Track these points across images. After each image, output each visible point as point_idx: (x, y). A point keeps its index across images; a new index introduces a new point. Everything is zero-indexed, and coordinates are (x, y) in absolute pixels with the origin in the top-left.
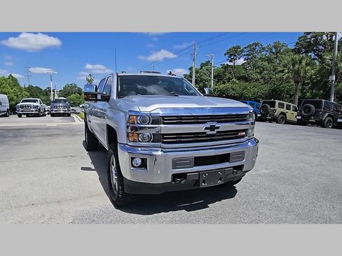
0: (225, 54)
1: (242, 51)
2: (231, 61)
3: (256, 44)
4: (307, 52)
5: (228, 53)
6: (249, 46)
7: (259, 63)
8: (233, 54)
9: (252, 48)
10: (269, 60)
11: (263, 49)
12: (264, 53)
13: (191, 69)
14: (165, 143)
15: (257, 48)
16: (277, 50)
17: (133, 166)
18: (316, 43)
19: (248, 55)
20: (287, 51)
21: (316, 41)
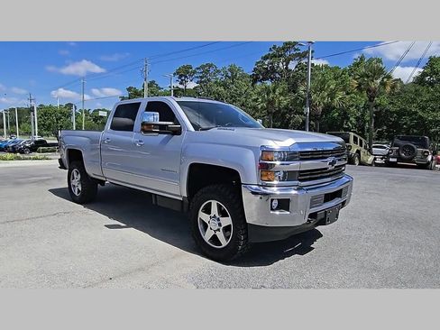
0: (174, 74)
1: (194, 72)
2: (181, 83)
3: (210, 66)
4: (264, 79)
5: (178, 73)
6: (203, 67)
7: (214, 89)
8: (183, 74)
9: (206, 69)
10: (225, 85)
11: (218, 71)
12: (219, 76)
13: (129, 89)
14: (300, 180)
15: (211, 70)
16: (233, 75)
17: (272, 209)
18: (273, 70)
19: (201, 77)
20: (243, 76)
21: (272, 68)
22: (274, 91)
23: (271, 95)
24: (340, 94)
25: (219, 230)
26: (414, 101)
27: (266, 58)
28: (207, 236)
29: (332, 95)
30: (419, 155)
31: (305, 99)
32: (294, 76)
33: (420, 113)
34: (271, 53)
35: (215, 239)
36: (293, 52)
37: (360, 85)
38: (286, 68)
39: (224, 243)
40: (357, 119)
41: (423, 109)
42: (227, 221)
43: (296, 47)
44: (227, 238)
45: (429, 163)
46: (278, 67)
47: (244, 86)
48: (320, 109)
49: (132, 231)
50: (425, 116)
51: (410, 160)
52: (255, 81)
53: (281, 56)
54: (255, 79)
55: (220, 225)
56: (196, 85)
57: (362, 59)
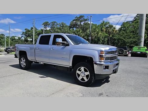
0: (42, 24)
1: (49, 24)
2: (45, 28)
3: (55, 22)
4: (73, 27)
5: (44, 24)
6: (52, 22)
7: (56, 30)
8: (46, 24)
9: (53, 23)
10: (60, 29)
11: (58, 24)
12: (58, 26)
13: (26, 29)
14: (111, 60)
15: (55, 24)
16: (63, 26)
17: (104, 69)
18: (76, 25)
19: (52, 26)
20: (66, 26)
21: (76, 24)
22: (79, 32)
23: (78, 33)
24: (100, 33)
25: (84, 76)
26: (122, 36)
27: (74, 20)
28: (80, 79)
29: (98, 33)
30: (125, 52)
31: (89, 34)
32: (83, 27)
33: (124, 40)
34: (76, 19)
35: (83, 79)
36: (83, 19)
37: (106, 30)
38: (81, 24)
39: (86, 80)
40: (102, 41)
41: (124, 38)
42: (88, 73)
43: (83, 17)
44: (87, 79)
45: (127, 55)
46: (78, 24)
47: (66, 29)
48: (94, 38)
49: (49, 78)
50: (125, 40)
51: (122, 54)
52: (70, 28)
53: (79, 20)
54: (70, 27)
55: (85, 75)
56: (50, 29)
57: (104, 22)
